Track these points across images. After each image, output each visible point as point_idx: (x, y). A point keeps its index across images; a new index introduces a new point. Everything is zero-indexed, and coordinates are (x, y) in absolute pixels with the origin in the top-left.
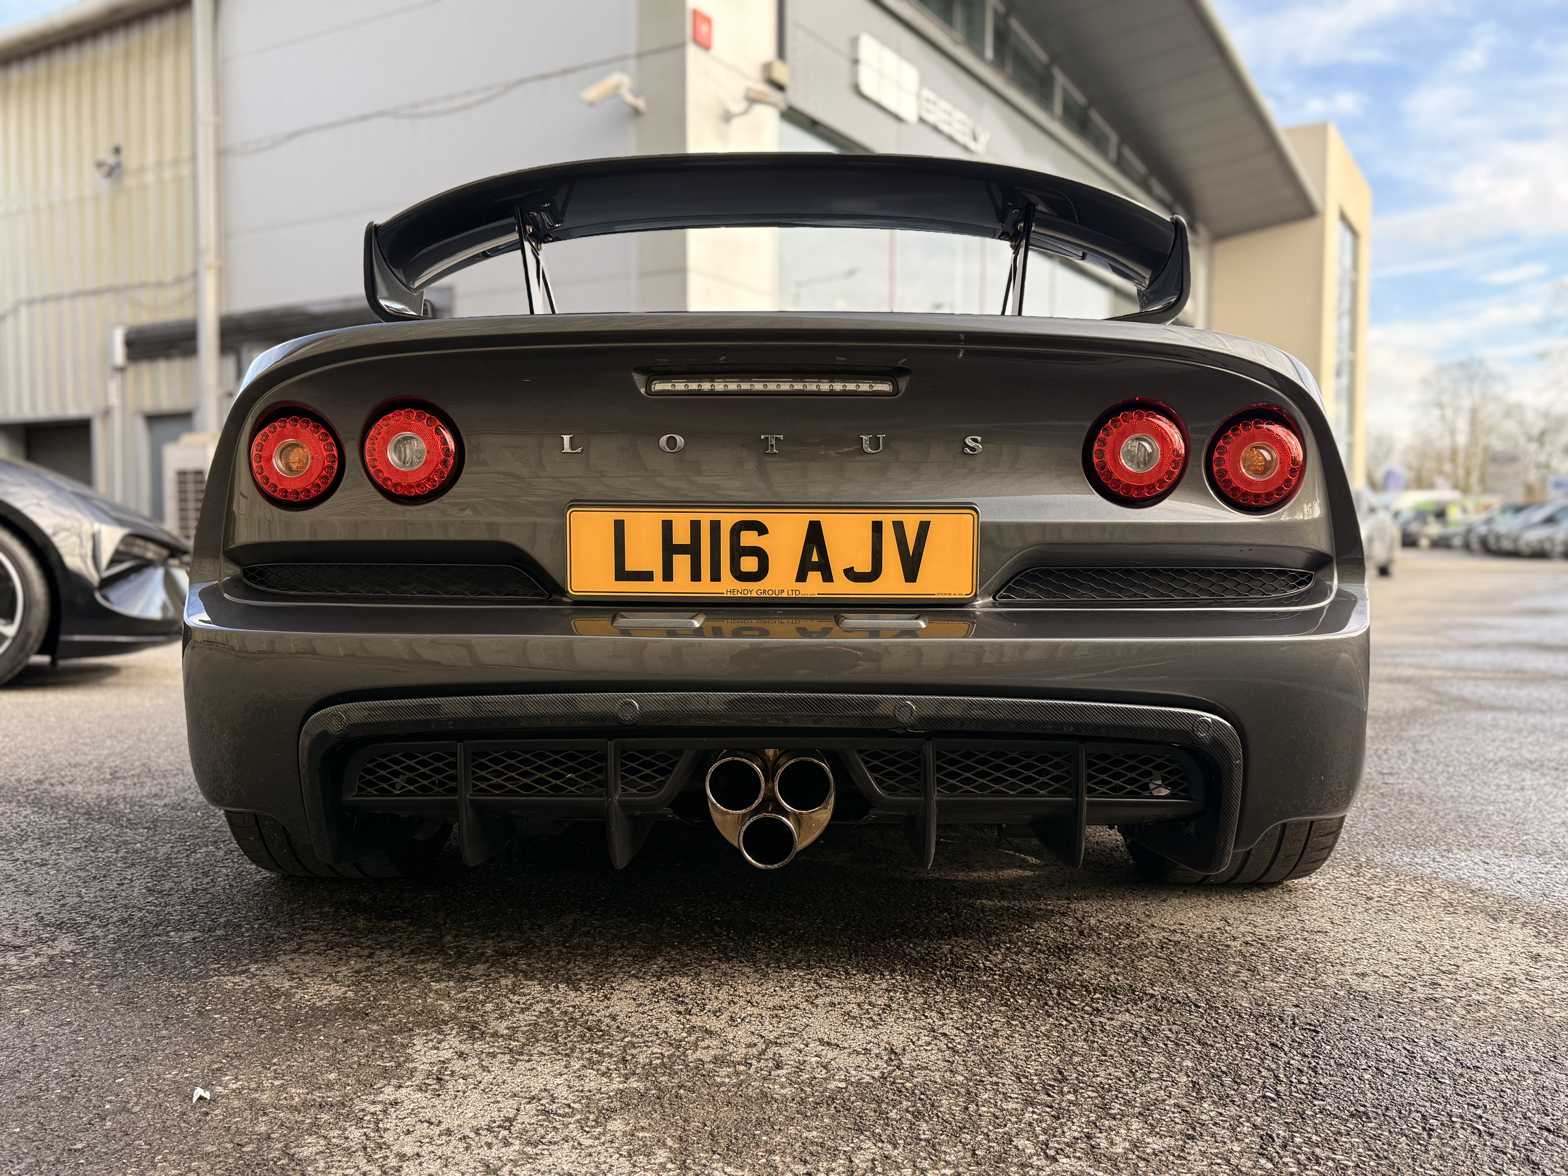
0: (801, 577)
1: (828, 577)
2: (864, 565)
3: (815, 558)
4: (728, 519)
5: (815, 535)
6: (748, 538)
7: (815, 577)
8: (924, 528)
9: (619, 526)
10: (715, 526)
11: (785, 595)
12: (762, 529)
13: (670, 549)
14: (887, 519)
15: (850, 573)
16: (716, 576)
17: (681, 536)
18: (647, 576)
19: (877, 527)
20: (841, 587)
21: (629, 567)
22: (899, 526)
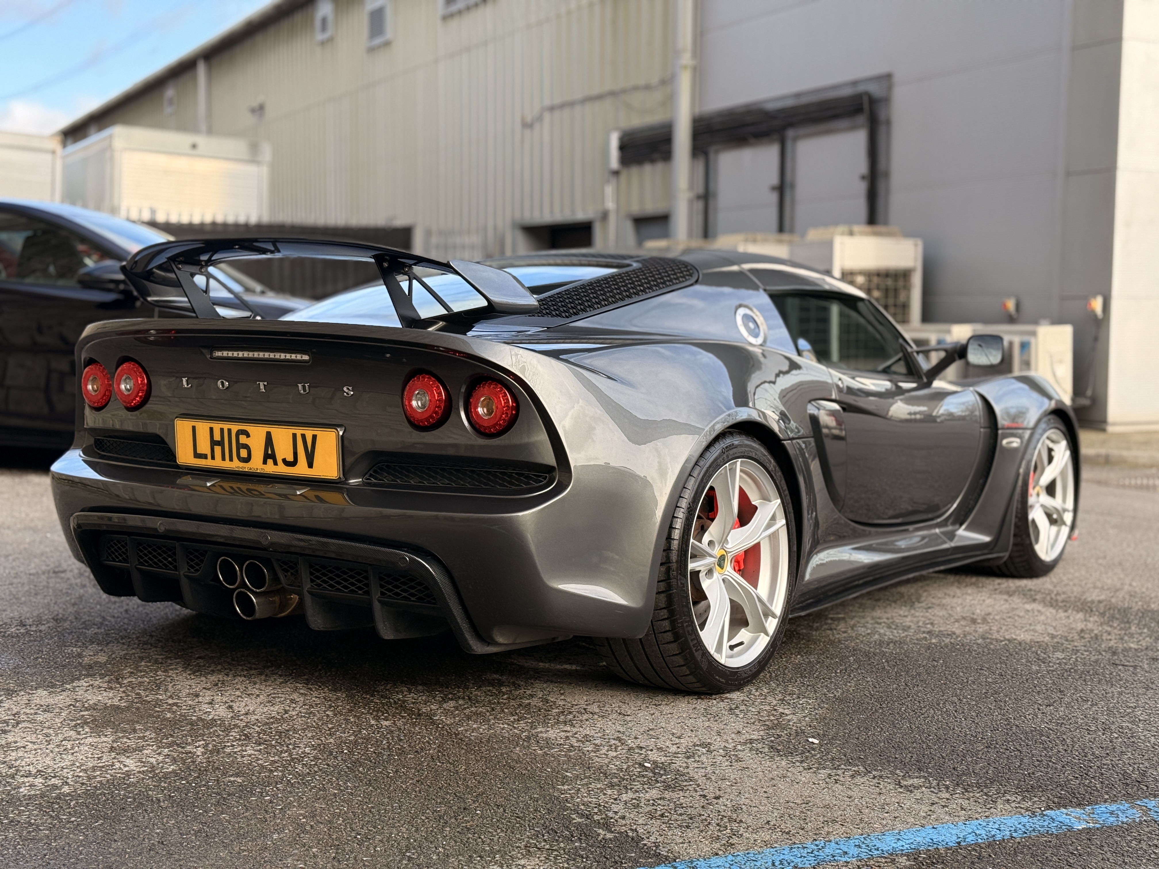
0: (265, 462)
1: (276, 463)
2: (290, 458)
3: (270, 452)
4: (235, 428)
5: (269, 440)
6: (243, 439)
7: (270, 462)
8: (314, 437)
9: (194, 428)
10: (229, 431)
11: (258, 471)
12: (248, 435)
13: (214, 443)
14: (299, 431)
15: (285, 462)
16: (231, 459)
17: (217, 437)
18: (205, 457)
19: (294, 436)
20: (282, 469)
21: (199, 451)
22: (303, 436)
